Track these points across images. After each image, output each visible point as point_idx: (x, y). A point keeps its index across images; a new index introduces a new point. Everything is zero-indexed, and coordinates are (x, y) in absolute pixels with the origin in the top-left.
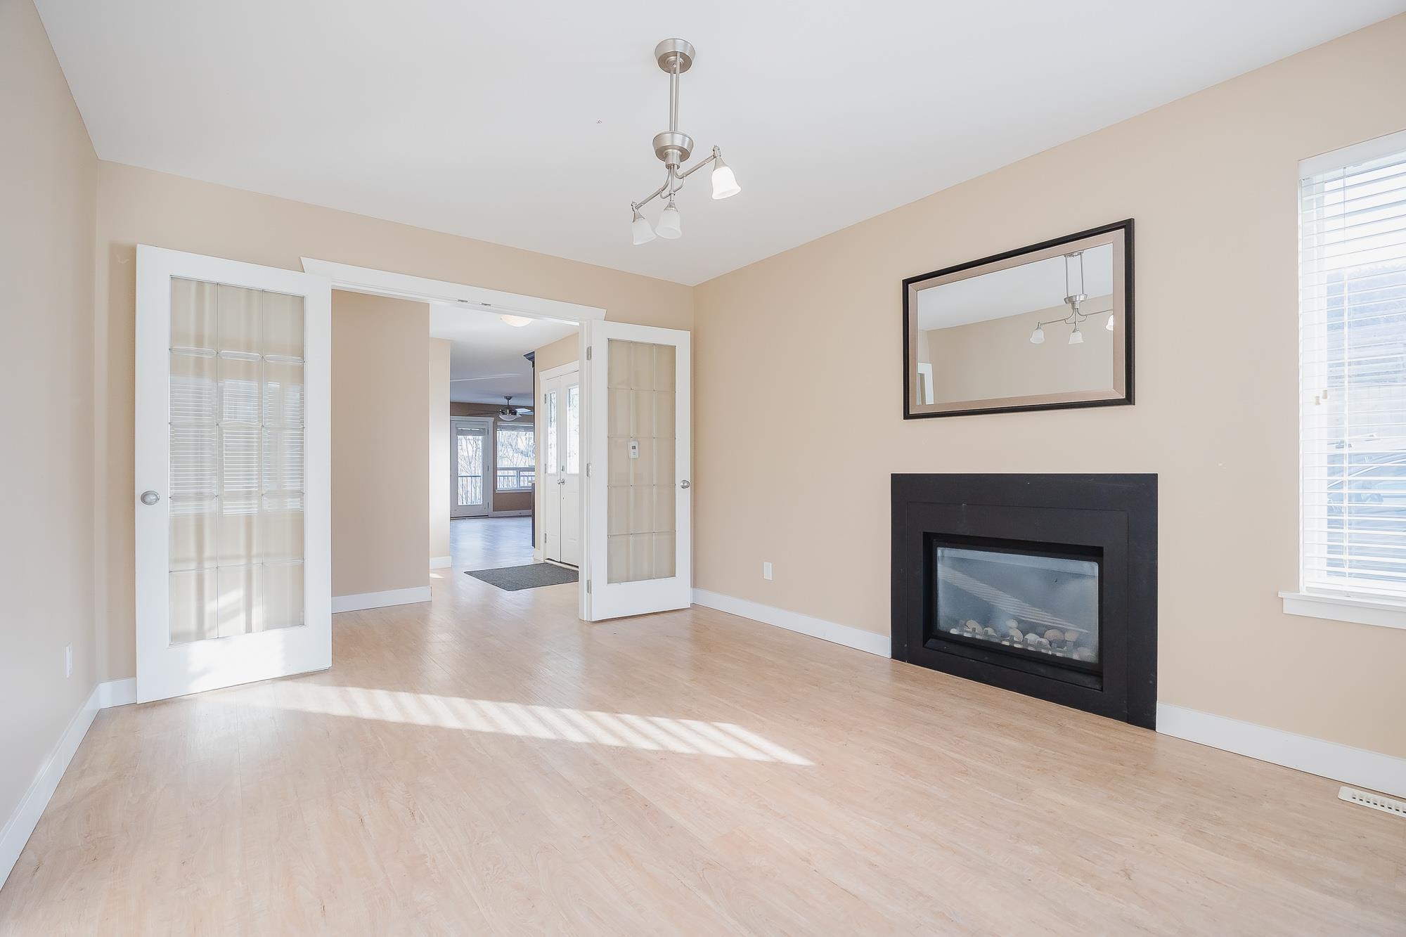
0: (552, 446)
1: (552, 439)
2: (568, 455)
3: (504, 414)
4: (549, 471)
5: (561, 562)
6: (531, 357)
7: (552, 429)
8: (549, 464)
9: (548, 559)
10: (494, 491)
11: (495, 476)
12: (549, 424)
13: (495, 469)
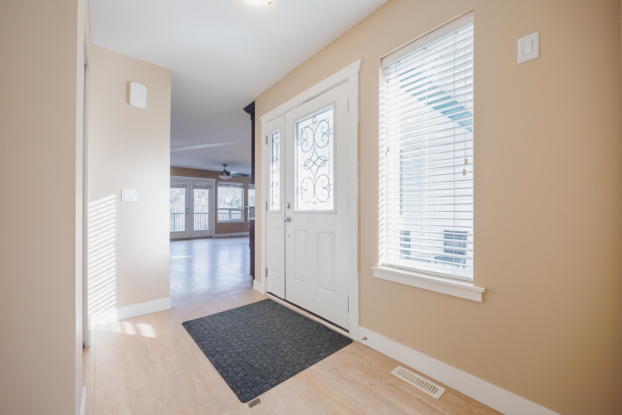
0: (275, 184)
1: (276, 178)
2: (295, 191)
3: (222, 175)
4: (271, 208)
5: (285, 300)
6: (251, 109)
7: (276, 167)
8: (271, 202)
9: (269, 293)
10: (216, 222)
11: (216, 213)
12: (271, 163)
13: (216, 209)
